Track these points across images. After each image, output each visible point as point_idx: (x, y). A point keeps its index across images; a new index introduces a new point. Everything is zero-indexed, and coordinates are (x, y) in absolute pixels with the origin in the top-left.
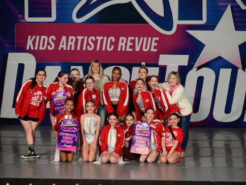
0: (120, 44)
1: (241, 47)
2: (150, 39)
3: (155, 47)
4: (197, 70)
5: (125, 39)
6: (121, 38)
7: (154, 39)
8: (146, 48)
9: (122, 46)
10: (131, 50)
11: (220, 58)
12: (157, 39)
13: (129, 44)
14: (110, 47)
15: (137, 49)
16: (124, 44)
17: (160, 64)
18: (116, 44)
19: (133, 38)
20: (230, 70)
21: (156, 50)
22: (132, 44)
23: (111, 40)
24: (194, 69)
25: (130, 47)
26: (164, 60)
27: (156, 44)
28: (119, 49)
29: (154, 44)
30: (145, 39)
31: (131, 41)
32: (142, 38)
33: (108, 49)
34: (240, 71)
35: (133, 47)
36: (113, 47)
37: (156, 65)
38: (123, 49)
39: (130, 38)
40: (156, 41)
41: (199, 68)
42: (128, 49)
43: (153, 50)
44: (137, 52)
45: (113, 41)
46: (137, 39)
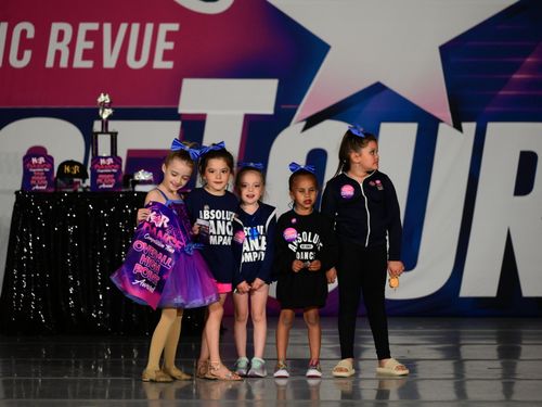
0: (53, 45)
1: (446, 50)
2: (149, 27)
3: (167, 55)
4: (305, 128)
5: (67, 28)
6: (56, 27)
7: (164, 28)
8: (138, 57)
9: (58, 54)
10: (89, 64)
11: (378, 88)
12: (175, 27)
13: (83, 44)
14: (20, 57)
15: (110, 61)
16: (67, 45)
17: (183, 109)
18: (39, 45)
19: (94, 26)
20: (411, 129)
21: (169, 65)
22: (90, 45)
23: (24, 32)
24: (296, 126)
25: (87, 55)
26: (196, 95)
27: (170, 46)
28: (50, 63)
29: (164, 45)
30: (136, 27)
31: (90, 35)
32: (123, 27)
33: (14, 62)
34: (445, 131)
35: (95, 54)
36: (28, 54)
37: (170, 114)
38: (64, 63)
39: (84, 27)
40: (170, 36)
41: (311, 122)
42: (79, 63)
43: (159, 64)
44: (109, 70)
45: (31, 34)
46: (107, 27)
